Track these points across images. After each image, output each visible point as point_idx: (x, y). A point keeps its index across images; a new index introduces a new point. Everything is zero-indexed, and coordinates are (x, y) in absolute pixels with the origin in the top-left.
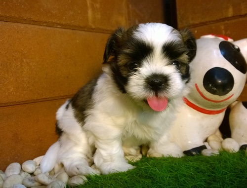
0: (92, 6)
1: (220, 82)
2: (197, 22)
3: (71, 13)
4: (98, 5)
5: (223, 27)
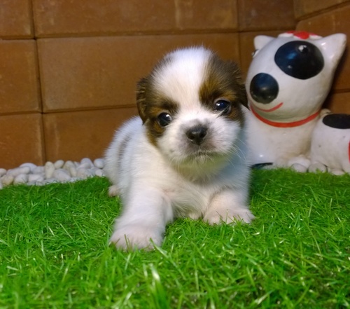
0: (182, 6)
3: (154, 18)
5: (333, 17)
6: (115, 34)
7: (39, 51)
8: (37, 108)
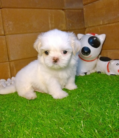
0: (51, 23)
1: (86, 52)
2: (91, 26)
3: (43, 27)
4: (53, 22)
5: (99, 28)
6: (31, 33)
7: (7, 40)
8: (7, 60)
